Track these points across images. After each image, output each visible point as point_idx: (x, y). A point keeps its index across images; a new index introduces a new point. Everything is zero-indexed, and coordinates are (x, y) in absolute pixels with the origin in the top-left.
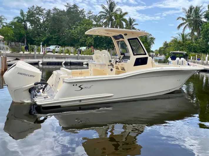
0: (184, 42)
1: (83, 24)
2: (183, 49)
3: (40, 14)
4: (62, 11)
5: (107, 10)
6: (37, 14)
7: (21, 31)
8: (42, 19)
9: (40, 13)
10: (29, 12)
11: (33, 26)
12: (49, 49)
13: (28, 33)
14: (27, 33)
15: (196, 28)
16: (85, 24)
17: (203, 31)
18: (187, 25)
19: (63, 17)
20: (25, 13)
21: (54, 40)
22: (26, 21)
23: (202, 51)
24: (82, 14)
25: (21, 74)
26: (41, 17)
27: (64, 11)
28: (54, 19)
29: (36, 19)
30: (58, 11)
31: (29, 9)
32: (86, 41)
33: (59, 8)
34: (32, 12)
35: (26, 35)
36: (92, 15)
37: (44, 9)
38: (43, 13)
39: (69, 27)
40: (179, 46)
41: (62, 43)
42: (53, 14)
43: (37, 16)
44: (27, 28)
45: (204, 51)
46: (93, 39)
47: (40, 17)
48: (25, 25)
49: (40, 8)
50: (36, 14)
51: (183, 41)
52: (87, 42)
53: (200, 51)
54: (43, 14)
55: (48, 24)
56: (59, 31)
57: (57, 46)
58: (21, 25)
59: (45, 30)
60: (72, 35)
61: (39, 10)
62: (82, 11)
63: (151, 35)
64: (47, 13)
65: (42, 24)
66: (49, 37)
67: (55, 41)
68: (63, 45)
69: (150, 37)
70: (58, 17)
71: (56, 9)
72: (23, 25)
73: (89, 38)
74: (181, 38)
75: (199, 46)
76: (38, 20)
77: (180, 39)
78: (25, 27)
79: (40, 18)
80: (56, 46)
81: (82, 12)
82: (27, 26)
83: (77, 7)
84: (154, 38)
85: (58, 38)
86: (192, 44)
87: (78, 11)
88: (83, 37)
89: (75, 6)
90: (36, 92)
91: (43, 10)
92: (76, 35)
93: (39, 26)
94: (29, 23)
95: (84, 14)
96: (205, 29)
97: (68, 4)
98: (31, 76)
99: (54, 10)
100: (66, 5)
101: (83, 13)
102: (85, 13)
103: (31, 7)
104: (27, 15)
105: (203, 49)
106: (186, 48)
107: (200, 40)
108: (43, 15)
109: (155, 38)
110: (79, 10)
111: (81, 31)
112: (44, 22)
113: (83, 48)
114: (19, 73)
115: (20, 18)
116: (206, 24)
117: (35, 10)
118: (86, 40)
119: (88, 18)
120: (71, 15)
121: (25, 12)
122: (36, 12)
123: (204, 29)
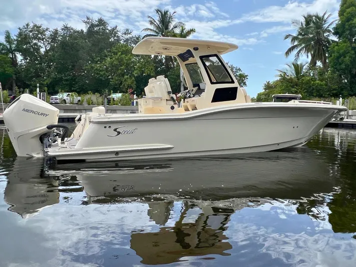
0: (298, 79)
1: (116, 54)
2: (297, 92)
3: (39, 39)
4: (78, 32)
5: (158, 27)
6: (35, 38)
7: (6, 69)
8: (44, 46)
9: (39, 36)
10: (20, 34)
11: (28, 60)
12: (56, 99)
13: (19, 73)
14: (17, 73)
15: (319, 52)
16: (120, 53)
17: (332, 58)
18: (303, 48)
19: (80, 42)
20: (14, 37)
21: (64, 83)
22: (15, 50)
23: (333, 93)
24: (115, 36)
25: (27, 111)
26: (42, 43)
27: (82, 31)
28: (64, 44)
29: (32, 47)
30: (71, 32)
31: (19, 29)
32: (121, 84)
33: (72, 27)
34: (26, 35)
35: (14, 77)
36: (130, 36)
37: (47, 29)
38: (44, 35)
39: (91, 59)
40: (290, 86)
41: (79, 89)
42: (62, 36)
43: (35, 41)
44: (17, 64)
45: (336, 93)
46: (133, 78)
47: (39, 44)
48: (12, 58)
49: (40, 27)
50: (32, 38)
51: (297, 77)
52: (124, 85)
53: (329, 94)
54: (45, 38)
55: (53, 56)
56: (73, 66)
57: (70, 93)
58: (5, 58)
59: (50, 67)
60: (98, 74)
61: (38, 31)
62: (113, 29)
63: (239, 70)
64: (51, 35)
65: (43, 55)
66: (55, 78)
67: (67, 85)
68: (81, 91)
69: (238, 74)
70: (71, 41)
71: (67, 27)
72: (11, 58)
73: (127, 78)
74: (294, 72)
75: (326, 85)
76: (37, 49)
77: (291, 73)
78: (14, 62)
79: (40, 46)
80: (68, 93)
81: (114, 31)
82: (16, 60)
83: (105, 22)
84: (246, 74)
85: (72, 79)
86: (312, 82)
87: (107, 31)
88: (117, 76)
89: (101, 22)
90: (50, 141)
91: (44, 31)
92: (103, 72)
93: (38, 60)
94: (21, 55)
95: (118, 36)
96: (336, 54)
97: (88, 19)
98: (42, 114)
99: (63, 29)
100: (86, 20)
101: (116, 33)
102: (119, 34)
103: (24, 26)
104: (17, 40)
105: (334, 90)
106: (303, 89)
107: (328, 74)
108: (45, 40)
109: (247, 76)
110: (108, 29)
111: (113, 66)
112: (47, 52)
113: (117, 96)
114: (24, 109)
115: (4, 45)
116: (337, 45)
117: (31, 31)
118: (121, 82)
119: (124, 42)
120: (95, 37)
121: (13, 35)
122: (33, 34)
123: (333, 55)
